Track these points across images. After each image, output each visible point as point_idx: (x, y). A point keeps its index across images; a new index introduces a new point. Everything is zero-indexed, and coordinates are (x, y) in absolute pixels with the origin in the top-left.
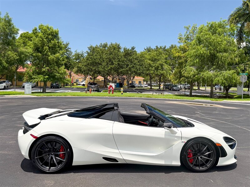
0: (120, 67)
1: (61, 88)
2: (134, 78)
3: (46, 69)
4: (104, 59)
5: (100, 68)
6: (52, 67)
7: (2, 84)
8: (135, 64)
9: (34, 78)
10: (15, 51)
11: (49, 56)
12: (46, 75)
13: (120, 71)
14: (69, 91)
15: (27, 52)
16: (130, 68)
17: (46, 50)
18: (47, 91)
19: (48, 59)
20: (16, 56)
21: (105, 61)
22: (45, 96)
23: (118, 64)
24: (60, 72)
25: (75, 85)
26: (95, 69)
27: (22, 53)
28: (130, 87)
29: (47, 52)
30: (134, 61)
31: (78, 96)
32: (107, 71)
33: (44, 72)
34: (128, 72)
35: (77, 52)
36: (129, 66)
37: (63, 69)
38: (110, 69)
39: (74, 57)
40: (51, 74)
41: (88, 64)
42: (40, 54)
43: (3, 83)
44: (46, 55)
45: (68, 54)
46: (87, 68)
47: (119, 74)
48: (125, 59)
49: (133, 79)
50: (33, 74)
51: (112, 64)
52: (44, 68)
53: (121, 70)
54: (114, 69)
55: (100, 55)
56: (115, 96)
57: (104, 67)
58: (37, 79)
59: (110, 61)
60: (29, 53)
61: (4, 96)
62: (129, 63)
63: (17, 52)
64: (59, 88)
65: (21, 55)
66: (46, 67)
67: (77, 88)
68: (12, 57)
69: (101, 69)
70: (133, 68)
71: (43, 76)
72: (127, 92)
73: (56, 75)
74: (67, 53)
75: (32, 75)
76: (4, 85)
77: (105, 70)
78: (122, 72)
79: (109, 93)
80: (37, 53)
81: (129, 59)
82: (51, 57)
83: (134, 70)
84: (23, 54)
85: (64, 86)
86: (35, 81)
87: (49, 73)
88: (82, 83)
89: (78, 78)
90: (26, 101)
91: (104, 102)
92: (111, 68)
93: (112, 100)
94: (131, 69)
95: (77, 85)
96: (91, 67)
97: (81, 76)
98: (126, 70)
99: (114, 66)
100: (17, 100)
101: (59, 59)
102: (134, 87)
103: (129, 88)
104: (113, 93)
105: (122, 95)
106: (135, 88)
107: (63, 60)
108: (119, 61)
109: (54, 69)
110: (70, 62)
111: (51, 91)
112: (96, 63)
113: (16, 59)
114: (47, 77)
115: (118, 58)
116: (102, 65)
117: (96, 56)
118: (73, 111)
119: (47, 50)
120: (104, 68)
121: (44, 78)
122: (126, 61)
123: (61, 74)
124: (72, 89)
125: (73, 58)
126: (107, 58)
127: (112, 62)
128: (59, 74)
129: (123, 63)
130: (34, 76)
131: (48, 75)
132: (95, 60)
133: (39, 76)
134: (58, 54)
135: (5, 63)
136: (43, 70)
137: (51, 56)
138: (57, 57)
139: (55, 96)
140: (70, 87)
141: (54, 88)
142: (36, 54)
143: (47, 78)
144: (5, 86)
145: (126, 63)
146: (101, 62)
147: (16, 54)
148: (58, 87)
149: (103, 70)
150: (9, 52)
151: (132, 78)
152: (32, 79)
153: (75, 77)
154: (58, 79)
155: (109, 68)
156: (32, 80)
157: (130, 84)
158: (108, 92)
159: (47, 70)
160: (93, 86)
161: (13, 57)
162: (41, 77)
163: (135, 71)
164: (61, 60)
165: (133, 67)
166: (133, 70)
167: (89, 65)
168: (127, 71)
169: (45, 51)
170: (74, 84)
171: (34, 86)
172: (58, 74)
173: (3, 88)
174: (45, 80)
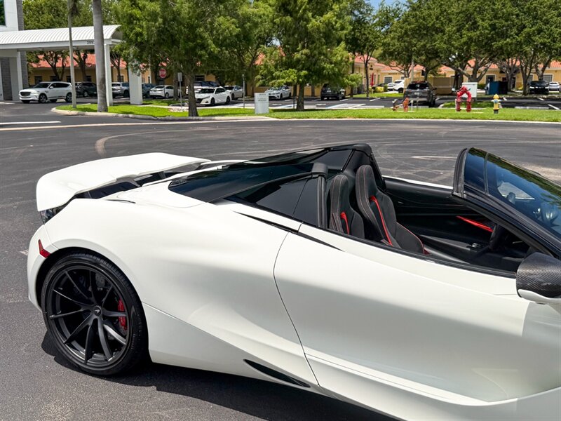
0: (497, 34)
1: (344, 98)
2: (547, 64)
3: (302, 54)
4: (451, 16)
5: (438, 42)
6: (315, 49)
7: (223, 93)
8: (546, 22)
9: (278, 78)
10: (233, 14)
11: (308, 21)
12: (302, 69)
13: (495, 45)
14: (359, 105)
15: (256, 15)
16: (529, 35)
17: (301, 6)
18: (306, 107)
19: (306, 29)
20: (233, 26)
21: (454, 21)
22: (294, 118)
23: (490, 25)
24: (334, 59)
25: (379, 92)
26: (425, 46)
27: (247, 18)
28: (532, 92)
29: (305, 11)
30: (544, 13)
31: (371, 118)
32: (456, 48)
33: (298, 61)
34: (521, 48)
35: (385, 5)
36: (526, 30)
37: (340, 52)
38: (465, 43)
39: (377, 19)
40: (314, 65)
41: (406, 33)
42: (289, 19)
43: (224, 91)
44: (302, 18)
45: (361, 13)
46: (403, 44)
47: (494, 56)
48: (516, 11)
49: (543, 70)
50: (276, 67)
51: (475, 26)
52: (298, 51)
53: (502, 42)
54: (477, 42)
55: (440, 6)
56: (473, 118)
57: (450, 37)
58: (284, 78)
59: (469, 19)
60: (260, 17)
61: (213, 118)
62: (527, 21)
63: (237, 16)
64: (338, 99)
65: (244, 24)
66: (303, 47)
67: (382, 98)
68: (227, 31)
69: (439, 44)
70: (539, 34)
71: (296, 71)
72: (517, 107)
73: (324, 68)
74: (359, 11)
75: (273, 70)
76: (227, 95)
77: (453, 46)
78: (501, 48)
79: (459, 110)
80: (284, 16)
81: (528, 8)
82: (315, 23)
83: (542, 40)
84: (249, 21)
85: (352, 94)
86: (279, 83)
87: (308, 65)
88: (398, 87)
89: (390, 74)
90: (245, 130)
91: (433, 133)
92: (470, 38)
93: (457, 130)
94: (534, 38)
95: (386, 90)
96: (414, 41)
97: (397, 68)
98: (514, 41)
99: (478, 32)
100: (229, 127)
101: (332, 26)
102: (544, 91)
103: (528, 96)
104: (469, 110)
105: (496, 115)
106: (547, 94)
107: (343, 28)
108: (495, 17)
109: (320, 53)
110: (364, 34)
111: (318, 106)
112: (427, 28)
113: (234, 34)
114: (305, 72)
115: (493, 10)
116: (444, 34)
117: (429, 8)
118: (220, 167)
119: (304, 7)
120: (448, 42)
121: (299, 77)
122: (517, 15)
123: (336, 63)
124: (367, 101)
125: (375, 22)
126: (460, 13)
127: (475, 23)
128: (331, 63)
129: (506, 21)
130: (277, 73)
131: (308, 69)
132: (424, 19)
133: (288, 72)
134: (329, 15)
135: (213, 46)
136: (297, 56)
137: (313, 20)
138: (327, 21)
139: (315, 117)
140: (364, 96)
141: (328, 100)
142: (281, 20)
143: (305, 76)
144: (228, 97)
145: (516, 21)
146: (442, 23)
147: (233, 23)
148: (336, 98)
149: (445, 46)
150: (221, 19)
151: (541, 66)
152: (273, 78)
153: (382, 70)
154: (329, 77)
155: (465, 39)
156: (274, 81)
157: (533, 84)
158: (456, 108)
159: (304, 57)
160: (417, 92)
161: (228, 29)
162: (292, 75)
163: (544, 44)
164: (336, 30)
165: (540, 31)
166: (538, 40)
167: (408, 36)
168: (520, 44)
169: (300, 9)
170: (379, 88)
171: (288, 96)
172: (328, 66)
173: (225, 100)
174: (301, 80)
